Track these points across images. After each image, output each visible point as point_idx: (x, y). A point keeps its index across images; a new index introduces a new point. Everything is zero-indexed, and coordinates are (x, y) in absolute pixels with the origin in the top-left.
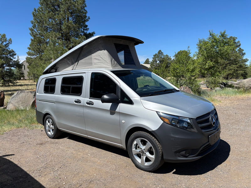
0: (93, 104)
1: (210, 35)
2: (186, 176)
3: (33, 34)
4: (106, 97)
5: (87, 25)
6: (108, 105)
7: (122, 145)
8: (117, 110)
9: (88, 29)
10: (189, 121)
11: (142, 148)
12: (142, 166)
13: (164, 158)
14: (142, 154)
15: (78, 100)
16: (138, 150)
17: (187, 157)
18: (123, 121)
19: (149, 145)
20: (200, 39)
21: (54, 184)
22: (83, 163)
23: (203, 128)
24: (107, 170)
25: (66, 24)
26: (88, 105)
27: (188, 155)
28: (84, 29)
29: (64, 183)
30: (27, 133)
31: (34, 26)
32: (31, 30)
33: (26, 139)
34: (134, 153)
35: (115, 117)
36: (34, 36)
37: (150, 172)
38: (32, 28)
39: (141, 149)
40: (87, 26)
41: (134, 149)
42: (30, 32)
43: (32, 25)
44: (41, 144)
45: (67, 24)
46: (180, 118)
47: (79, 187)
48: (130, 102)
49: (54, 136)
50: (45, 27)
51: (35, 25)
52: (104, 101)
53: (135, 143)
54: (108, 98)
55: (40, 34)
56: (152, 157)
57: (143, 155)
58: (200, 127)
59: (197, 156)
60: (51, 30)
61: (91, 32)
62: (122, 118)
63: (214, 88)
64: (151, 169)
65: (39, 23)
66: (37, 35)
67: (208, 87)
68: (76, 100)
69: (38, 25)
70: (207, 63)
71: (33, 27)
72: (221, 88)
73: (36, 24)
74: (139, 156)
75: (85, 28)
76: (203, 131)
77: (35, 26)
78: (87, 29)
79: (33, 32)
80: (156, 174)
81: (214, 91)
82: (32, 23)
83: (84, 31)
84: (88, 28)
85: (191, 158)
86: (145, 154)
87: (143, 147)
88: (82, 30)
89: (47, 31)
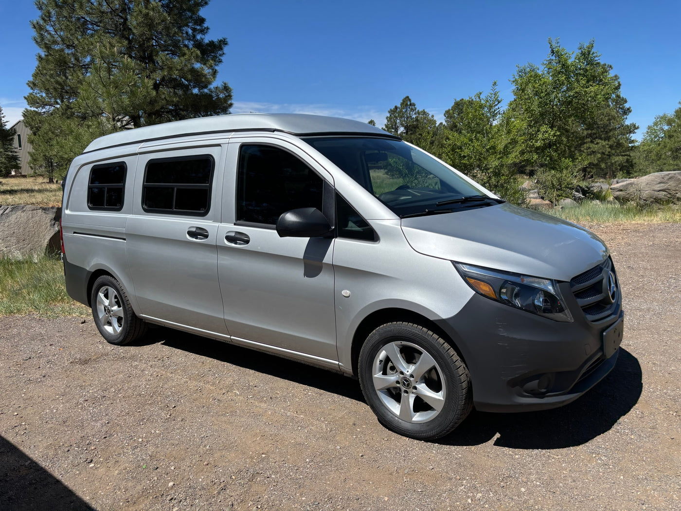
0: (247, 242)
1: (553, 52)
2: (536, 451)
3: (43, 39)
4: (290, 217)
5: (203, 16)
6: (299, 244)
7: (342, 363)
8: (327, 259)
9: (208, 28)
10: (550, 288)
11: (405, 372)
12: (405, 425)
13: (476, 398)
14: (403, 389)
15: (197, 228)
16: (392, 378)
17: (542, 395)
18: (346, 293)
19: (427, 361)
21: (139, 487)
22: (224, 419)
23: (588, 309)
24: (299, 440)
25: (141, 12)
26: (233, 245)
27: (545, 390)
28: (194, 30)
29: (171, 484)
30: (37, 329)
31: (47, 17)
32: (39, 28)
33: (38, 347)
34: (378, 386)
35: (324, 280)
36: (48, 48)
37: (427, 439)
38: (41, 22)
39: (402, 373)
40: (202, 21)
41: (378, 375)
42: (34, 33)
43: (39, 13)
44: (85, 362)
45: (144, 11)
46: (526, 281)
47: (219, 493)
48: (368, 234)
49: (125, 338)
50: (79, 19)
51: (49, 13)
52: (285, 231)
53: (382, 355)
54: (298, 222)
55: (63, 40)
56: (438, 397)
57: (406, 392)
58: (581, 307)
59: (571, 392)
60: (96, 28)
61: (215, 40)
62: (340, 281)
63: (558, 201)
64: (433, 433)
65: (60, 7)
66: (55, 42)
67: (542, 198)
68: (194, 230)
69: (59, 15)
70: (538, 131)
71: (43, 19)
72: (575, 200)
73: (51, 10)
74: (395, 394)
75: (198, 27)
76: (590, 317)
77: (50, 17)
78: (204, 31)
79: (42, 35)
80: (446, 448)
81: (559, 208)
82: (41, 8)
83: (194, 36)
84: (205, 25)
85: (551, 400)
86: (415, 388)
87: (409, 370)
88: (190, 32)
89: (84, 33)
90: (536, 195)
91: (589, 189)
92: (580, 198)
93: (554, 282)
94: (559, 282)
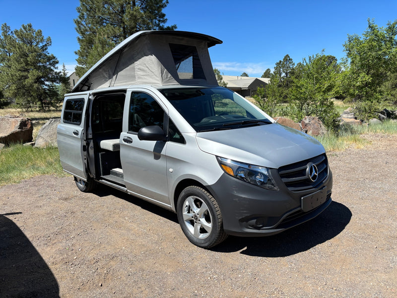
0: (132, 142)
1: (370, 27)
2: (259, 258)
3: (80, 29)
5: (165, 13)
6: (151, 144)
7: (171, 206)
8: (163, 152)
9: (166, 20)
10: (266, 173)
11: (195, 212)
12: (195, 240)
13: (225, 228)
14: (195, 221)
16: (191, 214)
17: (259, 228)
18: (171, 170)
19: (205, 207)
20: (351, 35)
21: (61, 258)
22: (114, 230)
24: (144, 243)
25: (129, 13)
26: (126, 143)
27: (261, 225)
28: (159, 21)
29: (75, 257)
30: (53, 182)
31: (82, 17)
32: (78, 23)
33: (48, 190)
34: (185, 218)
35: (160, 162)
36: (83, 33)
37: (205, 248)
38: (79, 20)
39: (194, 212)
40: (164, 15)
41: (185, 213)
42: (76, 26)
43: (78, 14)
44: (66, 199)
45: (131, 12)
46: (252, 168)
47: (94, 263)
48: (182, 140)
50: (99, 17)
51: (83, 14)
53: (187, 203)
54: (150, 134)
55: (90, 29)
56: (209, 226)
57: (196, 222)
58: (285, 183)
59: (276, 228)
60: (107, 22)
61: (170, 26)
62: (169, 164)
63: (368, 120)
64: (206, 245)
65: (89, 11)
66: (86, 30)
67: (356, 118)
69: (89, 15)
70: (359, 76)
71: (80, 18)
72: (380, 119)
73: (85, 14)
74: (192, 223)
75: (161, 19)
76: (290, 189)
77: (83, 17)
78: (164, 21)
79: (79, 26)
80: (213, 253)
81: (366, 125)
82: (79, 12)
83: (159, 24)
84: (165, 18)
85: (265, 231)
86: (199, 220)
87: (196, 210)
88: (157, 22)
89: (101, 24)
90: (353, 116)
91: (393, 112)
92: (383, 118)
93: (268, 169)
94: (271, 168)
